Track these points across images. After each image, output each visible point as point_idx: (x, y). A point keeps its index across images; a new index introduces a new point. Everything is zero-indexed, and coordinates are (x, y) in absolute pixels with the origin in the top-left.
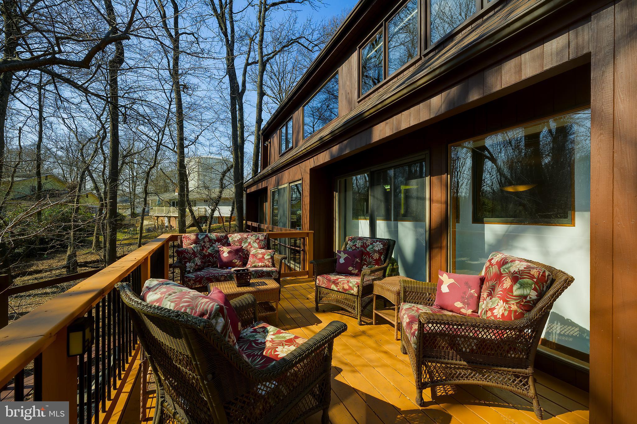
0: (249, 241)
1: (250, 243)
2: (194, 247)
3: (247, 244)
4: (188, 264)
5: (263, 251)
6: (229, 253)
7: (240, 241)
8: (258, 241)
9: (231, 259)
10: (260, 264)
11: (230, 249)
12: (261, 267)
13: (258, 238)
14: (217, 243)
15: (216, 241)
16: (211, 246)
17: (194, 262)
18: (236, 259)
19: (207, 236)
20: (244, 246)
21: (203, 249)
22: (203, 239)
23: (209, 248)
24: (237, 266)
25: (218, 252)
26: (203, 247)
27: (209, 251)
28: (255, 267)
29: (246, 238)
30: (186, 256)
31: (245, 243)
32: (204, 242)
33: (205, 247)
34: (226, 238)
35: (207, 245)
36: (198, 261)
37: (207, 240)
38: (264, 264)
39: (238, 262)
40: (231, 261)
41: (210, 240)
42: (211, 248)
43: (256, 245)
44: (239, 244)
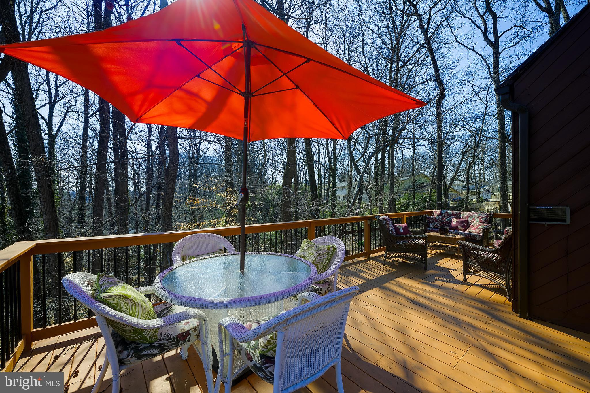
0: (474, 217)
1: (474, 218)
2: (437, 217)
3: (472, 219)
4: (431, 224)
5: (481, 224)
6: (456, 222)
7: (468, 217)
8: (480, 218)
9: (457, 226)
10: (473, 231)
11: (457, 220)
12: (474, 232)
13: (481, 216)
14: (452, 216)
15: (451, 215)
16: (448, 217)
17: (434, 224)
18: (460, 226)
19: (446, 212)
20: (469, 220)
21: (443, 219)
22: (444, 213)
23: (446, 218)
24: (460, 230)
25: (451, 221)
26: (443, 218)
27: (446, 220)
28: (470, 232)
29: (472, 215)
30: (430, 220)
31: (470, 218)
32: (445, 215)
33: (445, 218)
34: (460, 214)
35: (446, 217)
36: (437, 224)
37: (446, 214)
38: (476, 231)
39: (461, 228)
40: (457, 227)
41: (448, 215)
42: (448, 219)
43: (478, 220)
44: (466, 218)
